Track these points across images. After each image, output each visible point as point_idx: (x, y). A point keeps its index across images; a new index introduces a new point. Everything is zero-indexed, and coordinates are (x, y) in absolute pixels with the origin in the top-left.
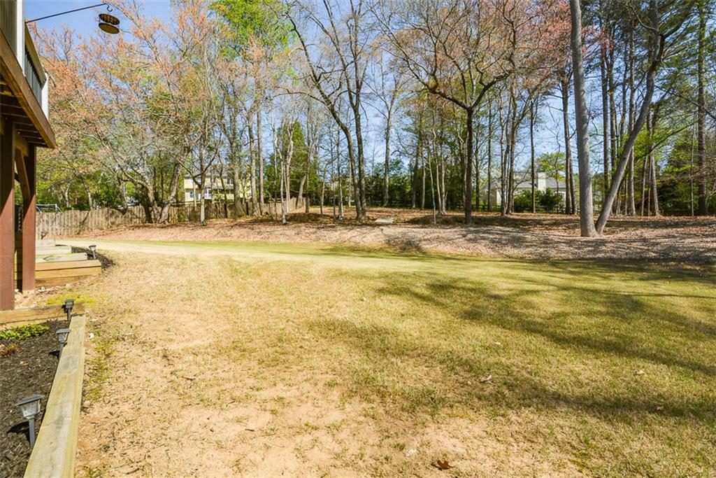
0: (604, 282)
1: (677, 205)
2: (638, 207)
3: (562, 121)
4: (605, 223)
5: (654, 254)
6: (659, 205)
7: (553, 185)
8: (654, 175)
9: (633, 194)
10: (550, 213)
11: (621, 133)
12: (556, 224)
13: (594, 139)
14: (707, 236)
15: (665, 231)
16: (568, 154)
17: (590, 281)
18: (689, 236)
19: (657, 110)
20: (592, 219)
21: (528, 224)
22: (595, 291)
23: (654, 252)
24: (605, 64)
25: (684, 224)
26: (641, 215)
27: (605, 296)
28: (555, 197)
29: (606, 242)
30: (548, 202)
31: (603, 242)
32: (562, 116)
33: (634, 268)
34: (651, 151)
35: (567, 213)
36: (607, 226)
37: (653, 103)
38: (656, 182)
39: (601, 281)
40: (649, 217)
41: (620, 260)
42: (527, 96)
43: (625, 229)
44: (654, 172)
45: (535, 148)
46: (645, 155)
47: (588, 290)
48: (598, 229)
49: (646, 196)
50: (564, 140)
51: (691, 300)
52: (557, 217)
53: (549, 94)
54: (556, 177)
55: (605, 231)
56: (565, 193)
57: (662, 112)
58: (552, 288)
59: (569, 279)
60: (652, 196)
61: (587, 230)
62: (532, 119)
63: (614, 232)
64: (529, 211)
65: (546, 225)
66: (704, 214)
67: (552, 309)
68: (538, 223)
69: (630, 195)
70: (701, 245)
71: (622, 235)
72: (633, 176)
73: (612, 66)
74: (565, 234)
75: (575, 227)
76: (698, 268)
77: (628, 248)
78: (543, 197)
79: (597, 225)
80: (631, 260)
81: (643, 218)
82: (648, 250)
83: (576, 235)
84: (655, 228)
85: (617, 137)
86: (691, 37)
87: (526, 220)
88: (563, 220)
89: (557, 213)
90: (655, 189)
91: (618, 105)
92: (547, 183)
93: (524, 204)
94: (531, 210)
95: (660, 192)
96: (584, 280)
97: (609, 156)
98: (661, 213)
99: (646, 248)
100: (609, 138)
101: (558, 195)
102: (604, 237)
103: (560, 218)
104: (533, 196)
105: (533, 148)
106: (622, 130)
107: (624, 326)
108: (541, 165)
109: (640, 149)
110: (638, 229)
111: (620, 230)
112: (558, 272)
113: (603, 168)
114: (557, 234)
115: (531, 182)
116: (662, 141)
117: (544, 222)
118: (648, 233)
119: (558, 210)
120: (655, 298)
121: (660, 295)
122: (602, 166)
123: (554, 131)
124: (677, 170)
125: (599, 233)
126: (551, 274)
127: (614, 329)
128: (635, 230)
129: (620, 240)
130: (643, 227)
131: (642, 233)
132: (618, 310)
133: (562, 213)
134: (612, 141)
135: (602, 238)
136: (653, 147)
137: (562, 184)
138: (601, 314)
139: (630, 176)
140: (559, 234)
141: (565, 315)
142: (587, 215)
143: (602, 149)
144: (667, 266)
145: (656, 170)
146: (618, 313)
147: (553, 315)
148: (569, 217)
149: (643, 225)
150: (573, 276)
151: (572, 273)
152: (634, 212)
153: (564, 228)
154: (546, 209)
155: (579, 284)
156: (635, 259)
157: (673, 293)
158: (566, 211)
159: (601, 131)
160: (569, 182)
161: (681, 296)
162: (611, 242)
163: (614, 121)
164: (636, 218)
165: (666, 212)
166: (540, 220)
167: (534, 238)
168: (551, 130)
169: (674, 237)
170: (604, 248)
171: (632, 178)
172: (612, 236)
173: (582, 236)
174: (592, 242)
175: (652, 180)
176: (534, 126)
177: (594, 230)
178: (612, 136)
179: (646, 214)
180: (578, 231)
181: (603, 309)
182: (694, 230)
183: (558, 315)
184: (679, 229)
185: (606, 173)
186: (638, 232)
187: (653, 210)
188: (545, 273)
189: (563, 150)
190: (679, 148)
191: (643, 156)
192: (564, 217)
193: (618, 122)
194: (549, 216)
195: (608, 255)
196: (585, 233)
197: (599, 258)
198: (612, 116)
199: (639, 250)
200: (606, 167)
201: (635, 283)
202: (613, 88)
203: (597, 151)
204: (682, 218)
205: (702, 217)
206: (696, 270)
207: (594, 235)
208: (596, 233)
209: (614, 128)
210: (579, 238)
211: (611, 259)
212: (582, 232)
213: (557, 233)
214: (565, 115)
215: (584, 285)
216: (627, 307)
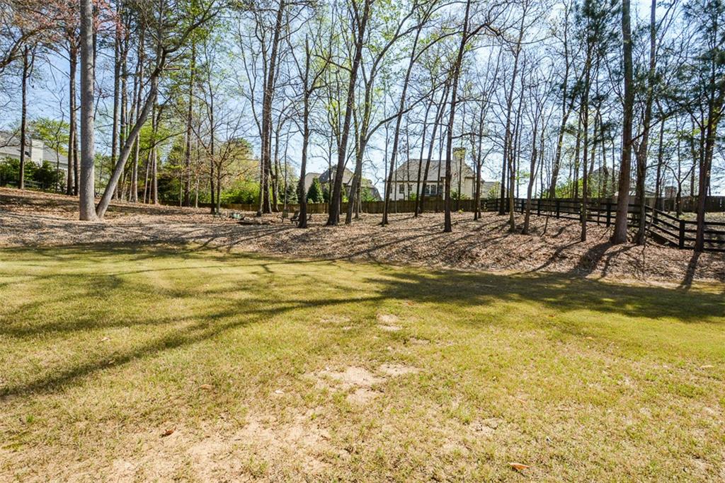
0: (95, 266)
1: (171, 197)
2: (140, 194)
3: (68, 87)
4: (106, 208)
5: (146, 238)
6: (158, 195)
7: (52, 157)
8: (156, 168)
9: (136, 182)
10: (45, 191)
11: (131, 122)
12: (51, 204)
13: (104, 119)
14: (185, 222)
15: (157, 218)
16: (72, 128)
17: (78, 266)
18: (174, 222)
19: (161, 112)
20: (92, 203)
21: (9, 203)
22: (81, 276)
23: (146, 236)
24: (120, 47)
25: (173, 213)
26: (143, 202)
27: (90, 278)
28: (53, 173)
29: (105, 227)
30: (44, 177)
31: (103, 227)
32: (68, 81)
33: (127, 250)
34: (153, 146)
35: (67, 194)
36: (108, 210)
37: (157, 104)
38: (157, 174)
39: (92, 266)
40: (148, 205)
41: (117, 244)
42: (19, 35)
43: (126, 214)
44: (156, 165)
45: (27, 107)
46: (149, 148)
47: (72, 275)
48: (99, 213)
49: (148, 185)
50: (68, 109)
51: (162, 272)
52: (52, 196)
53: (51, 48)
54: (58, 149)
55: (106, 216)
56: (67, 169)
57: (164, 114)
58: (27, 278)
59: (55, 266)
60: (153, 186)
61: (86, 213)
62: (26, 69)
63: (115, 217)
64: (14, 185)
65: (38, 205)
66: (188, 206)
67: (20, 302)
68: (27, 202)
69: (134, 182)
70: (181, 229)
71: (121, 220)
72: (137, 165)
73: (126, 52)
74: (61, 217)
75: (75, 209)
76: (175, 247)
77: (126, 232)
78: (38, 170)
79: (98, 208)
80: (126, 244)
81: (143, 205)
82: (142, 233)
83: (75, 218)
84: (151, 214)
85: (127, 124)
86: (187, 62)
87: (7, 197)
88: (61, 200)
89: (56, 192)
90: (156, 181)
91: (130, 94)
92: (44, 154)
93: (8, 175)
94: (18, 185)
95: (159, 184)
96: (73, 266)
97: (118, 141)
98: (159, 202)
99: (140, 232)
100: (119, 123)
101: (57, 171)
102: (104, 221)
103: (56, 198)
104: (21, 168)
105: (24, 106)
106: (131, 119)
107: (102, 302)
108: (38, 131)
109: (146, 142)
110: (136, 215)
111: (121, 215)
112: (45, 260)
113: (111, 151)
114: (50, 217)
115: (20, 149)
116: (163, 139)
117: (34, 202)
118: (144, 219)
119: (57, 189)
120: (135, 275)
121: (141, 271)
122: (110, 149)
123: (57, 95)
124: (172, 167)
125: (100, 217)
126: (33, 263)
127: (90, 308)
128: (134, 216)
129: (120, 225)
130: (141, 213)
131: (139, 218)
132: (99, 290)
133: (62, 192)
134: (122, 127)
135: (102, 222)
136: (156, 142)
137: (64, 159)
138: (80, 296)
139: (135, 165)
140: (54, 216)
141: (36, 305)
142: (87, 198)
143: (111, 132)
144: (154, 247)
145: (157, 164)
146: (98, 292)
147: (21, 308)
148: (69, 198)
149: (142, 211)
150: (61, 263)
151: (61, 260)
152: (137, 199)
153: (62, 210)
154: (41, 186)
155: (64, 271)
156: (130, 242)
157: (151, 269)
158: (68, 191)
159: (112, 114)
160: (73, 158)
161: (156, 270)
162: (111, 226)
163: (125, 108)
164: (138, 204)
165: (163, 202)
166: (28, 199)
167: (16, 221)
168: (53, 92)
169: (163, 222)
170: (102, 232)
171: (136, 167)
172: (112, 221)
173: (80, 219)
174: (91, 226)
175: (153, 171)
176: (27, 79)
177: (95, 213)
178: (122, 121)
179: (147, 202)
180: (77, 214)
181: (83, 291)
182: (178, 217)
183: (29, 306)
184: (168, 217)
185: (113, 156)
186: (136, 217)
187: (153, 198)
188: (24, 263)
189: (67, 121)
190: (177, 149)
191: (147, 148)
192: (63, 197)
193: (129, 111)
194: (43, 195)
195: (106, 239)
196: (84, 216)
197: (97, 243)
198: (123, 102)
199: (134, 234)
200: (114, 151)
201: (125, 264)
202: (125, 76)
203: (106, 132)
204: (172, 208)
205: (186, 208)
206: (174, 249)
207: (94, 219)
208: (96, 217)
209: (125, 115)
210: (78, 221)
211: (108, 243)
212: (81, 214)
213: (50, 215)
214: (71, 82)
215: (70, 271)
216: (108, 286)
